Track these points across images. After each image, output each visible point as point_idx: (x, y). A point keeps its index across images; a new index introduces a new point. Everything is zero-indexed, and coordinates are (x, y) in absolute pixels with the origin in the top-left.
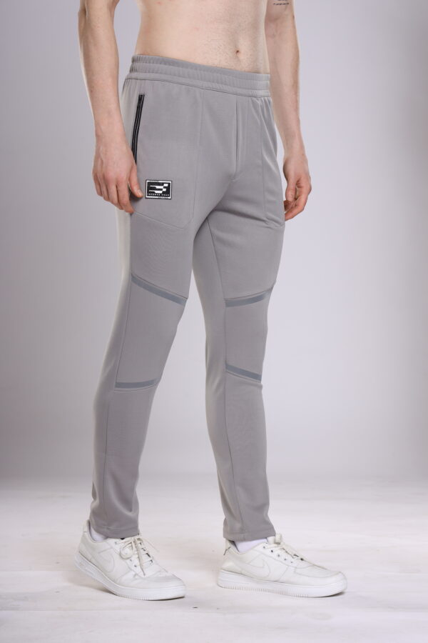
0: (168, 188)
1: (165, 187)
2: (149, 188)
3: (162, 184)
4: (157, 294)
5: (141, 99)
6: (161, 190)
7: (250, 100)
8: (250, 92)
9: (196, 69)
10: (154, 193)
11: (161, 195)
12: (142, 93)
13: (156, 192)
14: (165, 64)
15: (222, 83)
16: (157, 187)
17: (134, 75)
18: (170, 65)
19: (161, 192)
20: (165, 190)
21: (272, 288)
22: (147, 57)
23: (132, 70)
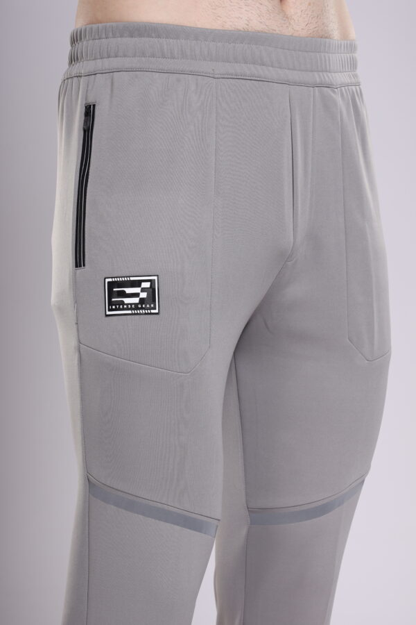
0: (151, 291)
1: (143, 290)
2: (111, 294)
3: (137, 284)
4: (143, 514)
5: (89, 112)
6: (136, 295)
7: (317, 93)
8: (317, 77)
9: (196, 39)
10: (122, 303)
11: (136, 307)
12: (91, 100)
13: (127, 301)
14: (132, 36)
15: (254, 63)
16: (129, 290)
17: (83, 67)
18: (141, 35)
19: (136, 300)
20: (143, 295)
21: (363, 481)
22: (100, 25)
23: (73, 59)
